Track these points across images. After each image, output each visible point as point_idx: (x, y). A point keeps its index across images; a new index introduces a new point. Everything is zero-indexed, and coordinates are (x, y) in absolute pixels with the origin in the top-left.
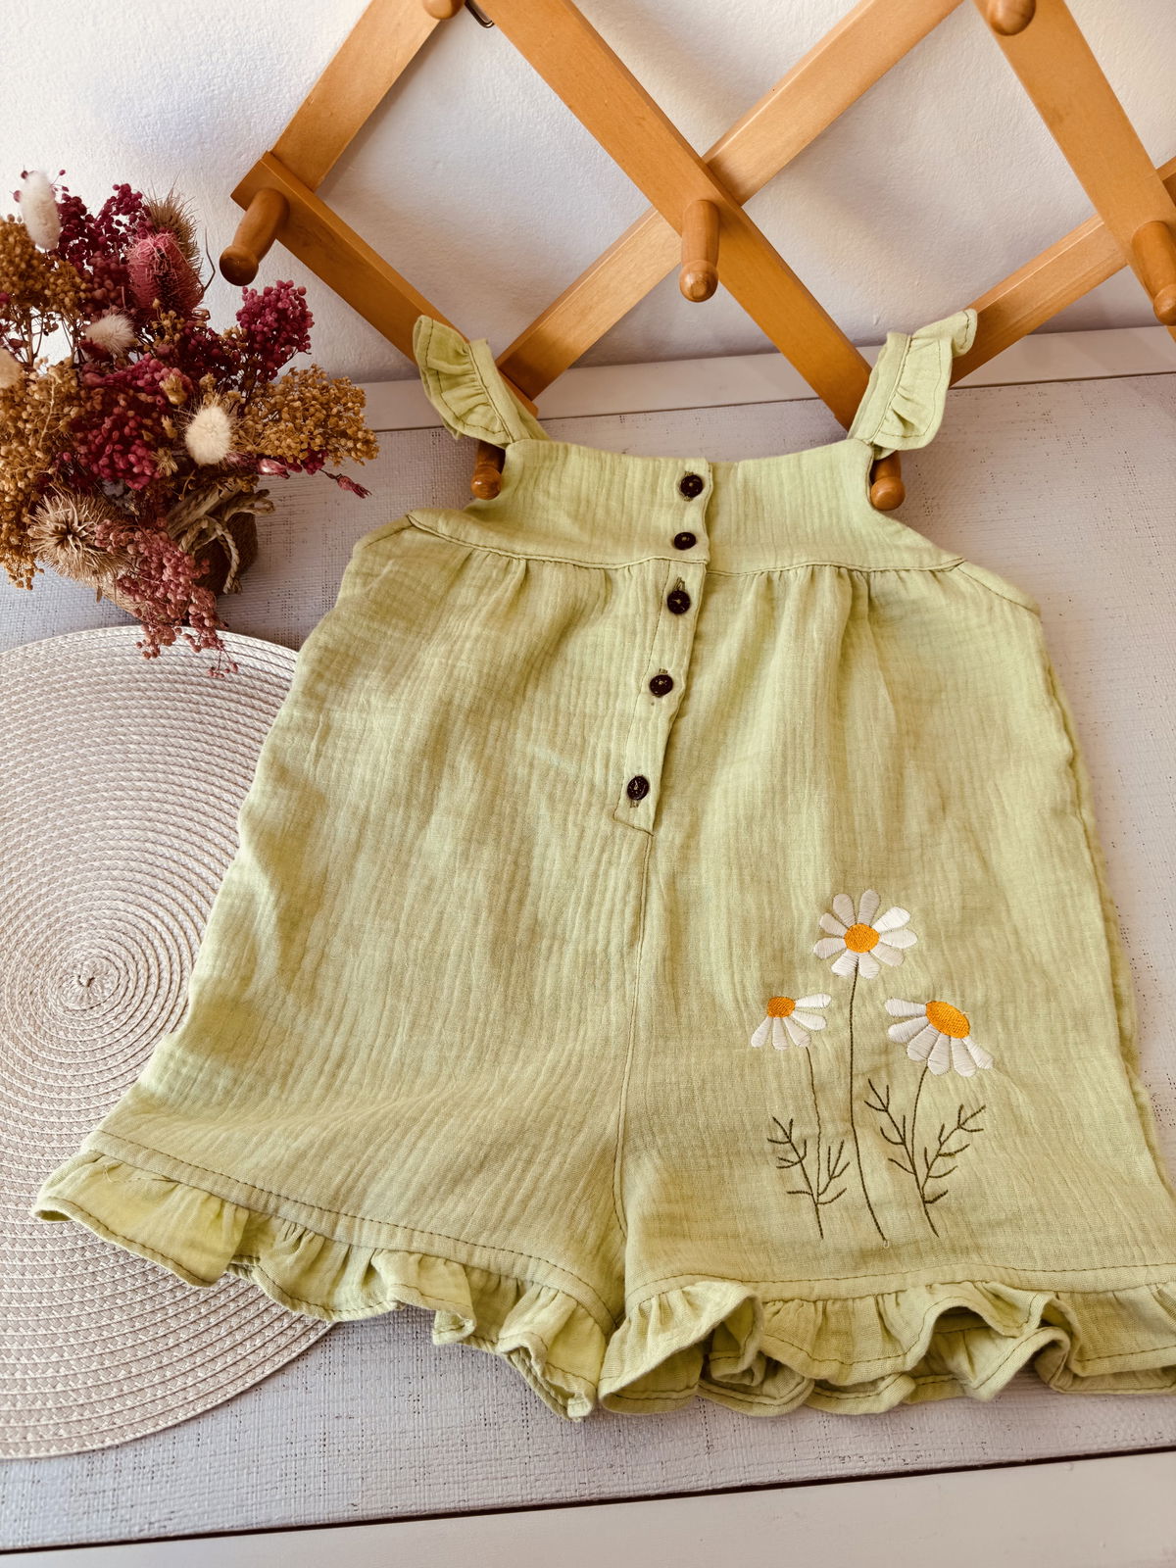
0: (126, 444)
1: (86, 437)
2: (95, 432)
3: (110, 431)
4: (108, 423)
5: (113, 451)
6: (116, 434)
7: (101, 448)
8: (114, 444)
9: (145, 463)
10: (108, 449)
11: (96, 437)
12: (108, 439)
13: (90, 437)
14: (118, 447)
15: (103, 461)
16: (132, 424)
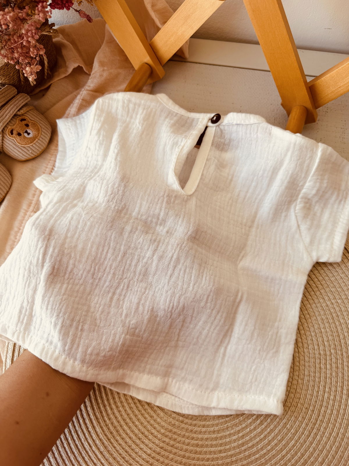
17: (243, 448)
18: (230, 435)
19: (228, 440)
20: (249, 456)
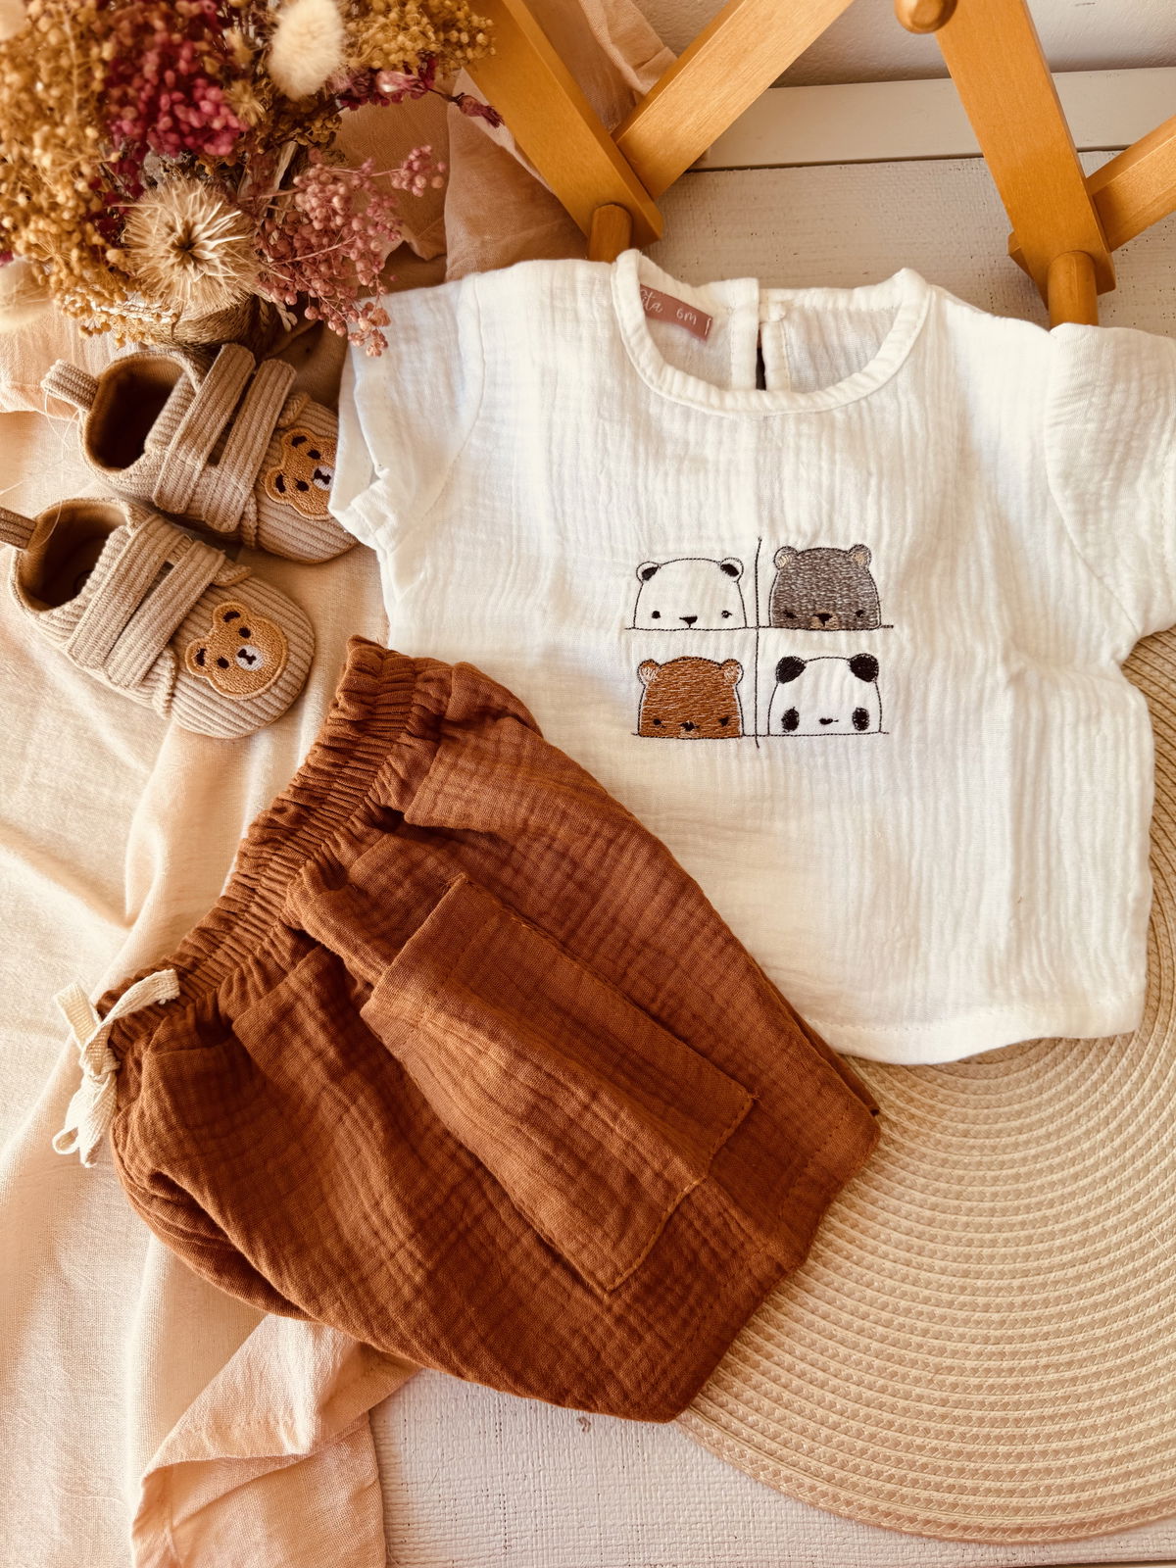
0: (187, 89)
1: (125, 94)
2: (137, 82)
3: (160, 71)
4: (150, 63)
5: (173, 103)
6: (169, 75)
7: (153, 104)
8: (170, 92)
9: (224, 110)
10: (164, 101)
11: (141, 89)
12: (160, 86)
13: (131, 92)
14: (177, 95)
15: (164, 122)
16: (185, 53)
17: (1128, 1154)
18: (1088, 1133)
19: (1086, 1146)
20: (1147, 1169)
